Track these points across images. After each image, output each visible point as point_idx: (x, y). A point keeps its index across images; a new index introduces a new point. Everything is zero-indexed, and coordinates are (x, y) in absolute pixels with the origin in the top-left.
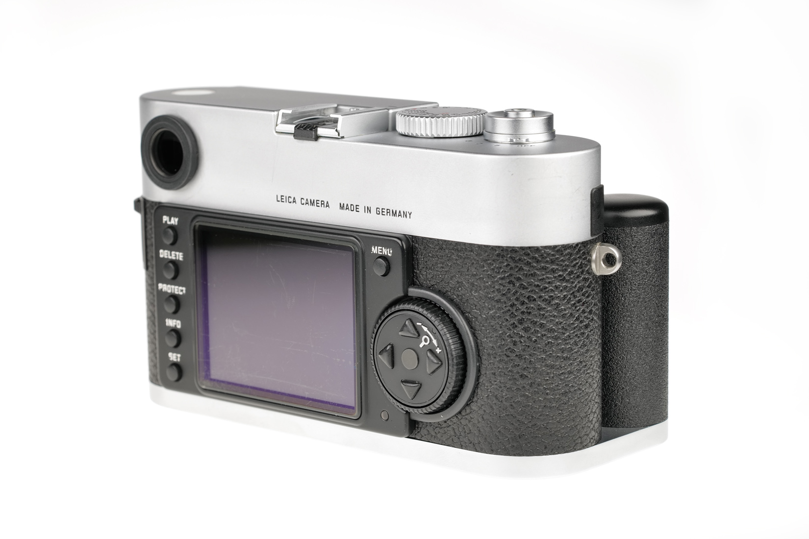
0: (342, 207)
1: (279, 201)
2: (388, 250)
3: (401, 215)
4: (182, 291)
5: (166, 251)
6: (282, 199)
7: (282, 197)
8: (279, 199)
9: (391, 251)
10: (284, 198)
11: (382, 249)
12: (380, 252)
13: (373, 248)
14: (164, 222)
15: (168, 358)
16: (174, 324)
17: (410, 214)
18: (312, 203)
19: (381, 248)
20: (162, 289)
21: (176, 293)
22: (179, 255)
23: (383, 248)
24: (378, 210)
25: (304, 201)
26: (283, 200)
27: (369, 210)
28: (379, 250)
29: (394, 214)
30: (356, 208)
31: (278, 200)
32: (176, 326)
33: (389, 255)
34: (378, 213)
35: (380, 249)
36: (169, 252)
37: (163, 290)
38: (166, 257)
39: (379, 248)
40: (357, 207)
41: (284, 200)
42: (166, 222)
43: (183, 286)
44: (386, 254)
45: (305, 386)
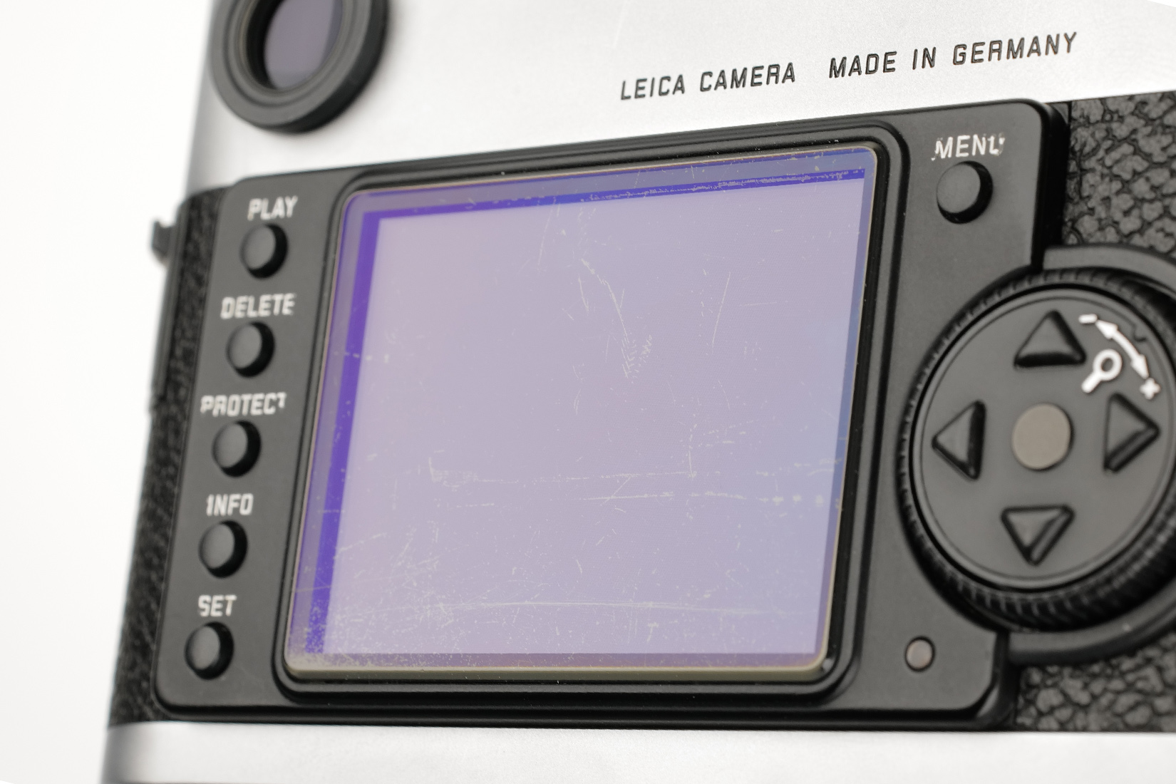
0: (836, 70)
1: (629, 97)
2: (992, 139)
3: (1038, 51)
4: (274, 403)
5: (242, 299)
6: (638, 88)
7: (641, 85)
8: (630, 91)
9: (1001, 141)
10: (647, 85)
11: (970, 142)
12: (963, 151)
13: (939, 145)
14: (250, 216)
15: (196, 608)
16: (233, 505)
17: (1069, 41)
18: (738, 81)
19: (966, 137)
20: (209, 412)
21: (255, 412)
22: (282, 302)
23: (976, 137)
24: (960, 50)
25: (709, 81)
26: (640, 92)
27: (929, 58)
28: (959, 146)
29: (1015, 51)
30: (888, 63)
31: (626, 94)
32: (236, 510)
33: (994, 152)
34: (959, 59)
35: (963, 142)
36: (251, 300)
37: (215, 413)
38: (239, 315)
39: (961, 138)
40: (890, 58)
41: (647, 91)
42: (258, 215)
43: (276, 391)
44: (983, 152)
45: (651, 605)
